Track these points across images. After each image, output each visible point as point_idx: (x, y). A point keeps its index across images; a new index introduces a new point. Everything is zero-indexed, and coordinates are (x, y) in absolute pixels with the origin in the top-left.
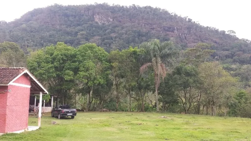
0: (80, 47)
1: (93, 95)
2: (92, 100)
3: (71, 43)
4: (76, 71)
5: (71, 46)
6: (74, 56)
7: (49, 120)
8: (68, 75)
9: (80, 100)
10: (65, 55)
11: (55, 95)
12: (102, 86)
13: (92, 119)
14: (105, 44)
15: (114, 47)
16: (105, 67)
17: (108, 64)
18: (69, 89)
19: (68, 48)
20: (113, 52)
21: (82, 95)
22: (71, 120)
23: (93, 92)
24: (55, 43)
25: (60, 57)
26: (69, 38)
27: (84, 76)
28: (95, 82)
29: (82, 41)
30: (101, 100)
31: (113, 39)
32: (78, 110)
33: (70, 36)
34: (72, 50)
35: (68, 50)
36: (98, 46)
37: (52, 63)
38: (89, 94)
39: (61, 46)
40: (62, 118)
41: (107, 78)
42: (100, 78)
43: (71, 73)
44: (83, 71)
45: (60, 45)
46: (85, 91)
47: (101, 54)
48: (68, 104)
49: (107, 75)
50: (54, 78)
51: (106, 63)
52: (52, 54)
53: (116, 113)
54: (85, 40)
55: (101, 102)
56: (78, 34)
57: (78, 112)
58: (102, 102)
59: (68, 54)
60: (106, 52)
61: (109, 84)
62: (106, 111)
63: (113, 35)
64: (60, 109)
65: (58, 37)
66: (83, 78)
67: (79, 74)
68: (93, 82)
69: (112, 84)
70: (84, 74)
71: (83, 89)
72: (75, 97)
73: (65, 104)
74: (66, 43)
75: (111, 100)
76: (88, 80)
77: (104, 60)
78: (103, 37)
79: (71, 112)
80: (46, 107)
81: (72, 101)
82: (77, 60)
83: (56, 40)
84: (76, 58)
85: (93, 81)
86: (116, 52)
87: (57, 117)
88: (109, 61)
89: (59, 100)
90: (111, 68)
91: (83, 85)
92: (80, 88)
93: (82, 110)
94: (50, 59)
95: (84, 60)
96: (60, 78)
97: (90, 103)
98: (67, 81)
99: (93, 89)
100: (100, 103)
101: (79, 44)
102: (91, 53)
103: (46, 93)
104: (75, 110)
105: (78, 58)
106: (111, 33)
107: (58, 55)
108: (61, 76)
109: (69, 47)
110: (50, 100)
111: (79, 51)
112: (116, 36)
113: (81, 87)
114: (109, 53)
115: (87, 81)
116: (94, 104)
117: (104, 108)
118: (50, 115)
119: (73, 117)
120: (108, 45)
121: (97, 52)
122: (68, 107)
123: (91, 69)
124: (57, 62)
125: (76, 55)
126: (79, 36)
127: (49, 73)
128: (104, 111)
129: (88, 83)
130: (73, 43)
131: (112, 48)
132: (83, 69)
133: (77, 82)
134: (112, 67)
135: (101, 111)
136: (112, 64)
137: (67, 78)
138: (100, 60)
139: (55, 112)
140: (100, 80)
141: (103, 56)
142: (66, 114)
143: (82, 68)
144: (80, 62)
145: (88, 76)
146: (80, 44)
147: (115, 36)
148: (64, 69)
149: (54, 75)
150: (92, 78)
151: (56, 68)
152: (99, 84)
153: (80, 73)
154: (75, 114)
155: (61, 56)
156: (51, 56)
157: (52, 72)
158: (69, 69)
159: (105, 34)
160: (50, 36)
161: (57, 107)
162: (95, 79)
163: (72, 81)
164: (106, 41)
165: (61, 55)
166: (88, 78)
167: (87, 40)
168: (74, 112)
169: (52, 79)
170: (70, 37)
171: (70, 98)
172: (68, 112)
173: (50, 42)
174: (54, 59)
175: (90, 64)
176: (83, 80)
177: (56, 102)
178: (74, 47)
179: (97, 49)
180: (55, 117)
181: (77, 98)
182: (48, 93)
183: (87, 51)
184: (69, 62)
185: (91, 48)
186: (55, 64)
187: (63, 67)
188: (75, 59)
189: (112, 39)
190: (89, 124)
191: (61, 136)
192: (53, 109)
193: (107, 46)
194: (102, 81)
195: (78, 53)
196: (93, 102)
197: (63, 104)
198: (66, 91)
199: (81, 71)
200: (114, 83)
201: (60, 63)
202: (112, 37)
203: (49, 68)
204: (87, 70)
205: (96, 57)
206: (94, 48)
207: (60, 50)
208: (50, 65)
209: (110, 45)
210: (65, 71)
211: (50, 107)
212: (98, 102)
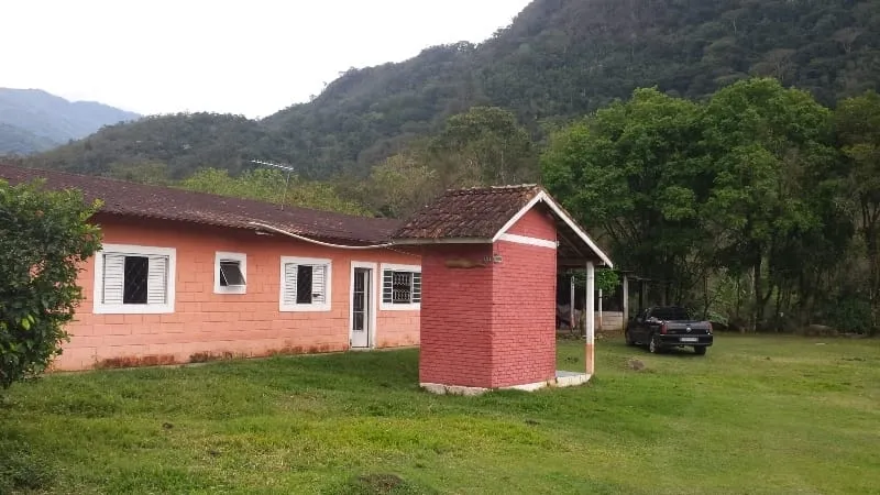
0: (716, 99)
1: (771, 272)
2: (770, 294)
3: (680, 86)
4: (704, 184)
5: (682, 97)
6: (695, 132)
7: (621, 356)
8: (678, 202)
9: (721, 290)
10: (661, 132)
11: (635, 273)
12: (808, 238)
13: (775, 360)
14: (812, 75)
15: (852, 83)
16: (818, 166)
17: (829, 150)
18: (682, 253)
19: (673, 104)
20: (851, 103)
21: (728, 273)
22: (695, 359)
23: (771, 264)
24: (627, 94)
25: (646, 141)
26: (671, 69)
27: (733, 202)
28: (778, 222)
29: (719, 75)
30: (805, 291)
31: (848, 51)
32: (718, 327)
33: (677, 61)
34: (685, 110)
35: (670, 112)
36: (786, 85)
37: (620, 163)
38: (757, 270)
39: (649, 99)
40: (661, 351)
41: (827, 205)
42: (799, 208)
43: (687, 193)
44: (730, 183)
45: (644, 97)
46: (739, 259)
47: (799, 113)
48: (678, 304)
49: (828, 193)
50: (627, 213)
51: (823, 148)
52: (616, 135)
53: (869, 341)
54: (731, 70)
55: (806, 296)
56: (706, 48)
57: (718, 333)
58: (811, 300)
59: (673, 127)
60: (819, 107)
61: (836, 231)
62: (828, 334)
63: (847, 35)
64: (653, 319)
65: (634, 71)
66: (729, 210)
67: (716, 197)
68: (771, 226)
69: (850, 231)
70: (734, 194)
71: (731, 251)
72: (701, 280)
73: (668, 304)
74: (662, 89)
75: (847, 294)
76: (748, 217)
77: (813, 137)
78: (803, 49)
79: (694, 332)
80: (608, 313)
81: (693, 296)
82: (708, 146)
83: (629, 82)
84: (703, 139)
85: (770, 221)
86: (863, 100)
87: (645, 348)
88: (836, 141)
89: (646, 288)
90: (844, 165)
91: (729, 238)
92: (722, 246)
93: (733, 328)
94: (613, 152)
95: (736, 143)
96: (648, 215)
97: (762, 302)
98: (672, 223)
99: (773, 249)
100: (802, 303)
101: (709, 86)
102: (757, 116)
103: (607, 266)
104: (705, 324)
105: (710, 137)
106: (837, 29)
107: (637, 132)
108: (650, 207)
109: (677, 103)
110: (619, 289)
111: (711, 111)
112: (858, 37)
113: (723, 242)
114: (832, 108)
115: (745, 220)
116: (778, 306)
117: (817, 321)
118: (623, 339)
119: (699, 351)
120: (825, 78)
121: (782, 111)
122: (680, 315)
123: (763, 177)
124: (635, 158)
125: (703, 127)
126: (709, 58)
127: (610, 197)
128: (817, 334)
129: (749, 228)
130: (686, 88)
131: (841, 88)
132: (731, 176)
133: (709, 226)
134: (846, 160)
135: (806, 335)
136: (845, 150)
137: (671, 212)
138: (797, 139)
139: (638, 330)
140: (798, 216)
141: (809, 124)
142: (677, 340)
143: (724, 176)
144: (718, 151)
145: (751, 201)
146: (713, 87)
147: (853, 37)
148: (660, 184)
149: (628, 203)
150: (767, 209)
151: (633, 179)
152: (796, 229)
153: (717, 192)
154: (710, 340)
155: (650, 139)
156: (614, 140)
157: (622, 196)
158: (676, 180)
159: (811, 38)
160: (608, 72)
161: (641, 313)
162: (777, 212)
163: (688, 222)
164: (817, 61)
165: (650, 134)
166: (751, 210)
167: (741, 67)
168: (703, 331)
169: (621, 220)
170: (676, 66)
171: (686, 283)
172: (683, 332)
173: (608, 92)
174: (625, 149)
175: (757, 155)
176: (732, 216)
177: (637, 295)
178: (693, 100)
179: (782, 96)
180: (638, 346)
181: (712, 283)
182: (611, 265)
183: (744, 107)
184: (676, 155)
185: (758, 96)
186: (630, 165)
187: (658, 176)
188: (700, 142)
189: (843, 52)
190: (763, 379)
191: (665, 413)
192: (630, 318)
193: (820, 84)
194: (805, 220)
195: (709, 119)
196: (774, 297)
197: (664, 303)
198: (671, 259)
199: (723, 186)
200: (859, 223)
201: (645, 160)
202: (839, 43)
203: (608, 183)
204: (746, 179)
205: (778, 129)
206: (771, 94)
207: (645, 116)
208: (614, 173)
209: (833, 75)
210: (663, 188)
211: (621, 314)
212: (794, 298)
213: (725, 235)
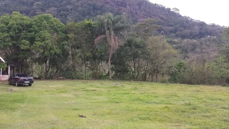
0: (36, 18)
1: (49, 64)
2: (49, 69)
3: (27, 13)
4: (32, 40)
5: (27, 16)
6: (30, 26)
7: (7, 87)
8: (25, 44)
9: (36, 69)
10: (20, 25)
11: (12, 64)
12: (58, 55)
13: (49, 86)
14: (61, 15)
15: (70, 19)
16: (61, 38)
17: (64, 34)
18: (26, 58)
19: (24, 17)
20: (69, 24)
21: (39, 64)
22: (28, 87)
23: (50, 62)
24: (11, 13)
25: (16, 27)
26: (24, 8)
27: (40, 46)
28: (51, 51)
29: (38, 12)
30: (58, 69)
31: (69, 11)
33: (26, 6)
34: (27, 20)
35: (23, 19)
36: (54, 17)
37: (8, 32)
38: (46, 63)
39: (17, 15)
40: (19, 85)
41: (63, 48)
42: (57, 48)
43: (27, 42)
44: (39, 40)
46: (41, 60)
47: (57, 24)
48: (25, 72)
49: (63, 45)
50: (10, 47)
51: (62, 34)
52: (7, 24)
53: (72, 80)
54: (40, 11)
55: (58, 70)
56: (34, 4)
57: (35, 80)
58: (59, 71)
59: (24, 24)
60: (62, 23)
61: (65, 54)
62: (63, 79)
63: (69, 7)
64: (17, 77)
65: (13, 6)
66: (39, 48)
67: (35, 44)
68: (50, 52)
69: (68, 54)
70: (40, 43)
71: (39, 58)
72: (31, 66)
73: (22, 72)
74: (21, 13)
75: (68, 70)
76: (44, 50)
77: (60, 31)
78: (59, 8)
79: (28, 80)
80: (3, 75)
81: (29, 70)
82: (33, 30)
83: (11, 9)
84: (32, 28)
85: (49, 51)
86: (72, 23)
87: (14, 85)
88: (66, 33)
89: (15, 68)
90: (67, 38)
91: (39, 55)
92: (37, 57)
93: (39, 78)
94: (6, 29)
95: (41, 30)
96: (16, 47)
97: (47, 72)
98: (23, 50)
99: (50, 59)
100: (57, 72)
101: (34, 14)
102: (46, 24)
103: (3, 62)
104: (32, 78)
105: (34, 28)
106: (67, 5)
107: (13, 24)
108: (16, 45)
109: (25, 17)
110: (7, 69)
111: (35, 21)
112: (72, 8)
113: (37, 56)
114: (65, 24)
115: (43, 51)
116: (51, 73)
117: (61, 76)
118: (8, 83)
119: (30, 85)
120: (64, 17)
121: (53, 23)
122: (25, 75)
123: (48, 40)
124: (12, 31)
125: (32, 25)
126: (35, 7)
127: (5, 42)
128: (60, 79)
129: (44, 52)
130: (28, 13)
131: (67, 20)
132: (39, 39)
133: (34, 51)
134: (68, 37)
135: (58, 80)
136: (68, 35)
137: (23, 47)
138: (56, 31)
139: (13, 80)
140: (56, 50)
141: (59, 27)
142: (24, 82)
143: (37, 38)
144: (36, 32)
145: (45, 45)
146: (36, 14)
147: (70, 8)
148: (20, 39)
149: (10, 44)
150: (48, 48)
151: (12, 37)
152: (55, 54)
153: (36, 42)
154: (33, 82)
156: (6, 25)
157: (8, 42)
158: (25, 38)
159: (61, 6)
160: (6, 5)
161: (14, 75)
162: (51, 49)
163: (28, 50)
164: (62, 12)
165: (17, 25)
166: (45, 48)
167: (43, 10)
168: (31, 80)
169: (8, 48)
170: (26, 7)
171: (27, 66)
172: (25, 80)
173: (6, 11)
174: (10, 28)
175: (46, 34)
176: (40, 49)
177: (13, 70)
178: (30, 17)
179: (53, 19)
180: (12, 85)
181: (34, 67)
182: (4, 61)
183: (43, 21)
184: (24, 31)
185: (47, 18)
186: (11, 33)
187: (19, 37)
188: (31, 29)
189: (68, 11)
190: (46, 91)
191: (18, 102)
192: (10, 77)
193: (63, 18)
194: (58, 51)
195: (34, 23)
196: (50, 70)
197: (20, 72)
198: (23, 60)
199: (37, 41)
200: (70, 53)
201: (16, 32)
202: (67, 9)
203: (4, 37)
204: (43, 40)
205: (52, 27)
206: (50, 18)
207: (16, 19)
208: (6, 34)
209: (66, 16)
210: (20, 40)
211: (8, 75)
212: (55, 71)
213: (38, 54)
